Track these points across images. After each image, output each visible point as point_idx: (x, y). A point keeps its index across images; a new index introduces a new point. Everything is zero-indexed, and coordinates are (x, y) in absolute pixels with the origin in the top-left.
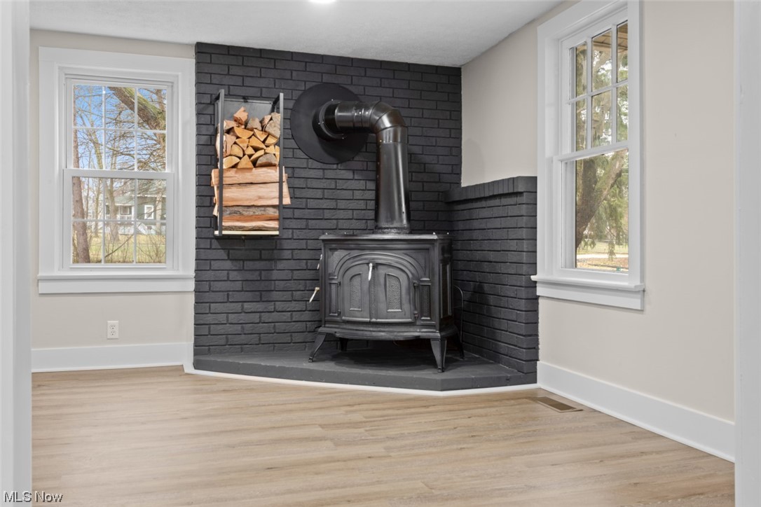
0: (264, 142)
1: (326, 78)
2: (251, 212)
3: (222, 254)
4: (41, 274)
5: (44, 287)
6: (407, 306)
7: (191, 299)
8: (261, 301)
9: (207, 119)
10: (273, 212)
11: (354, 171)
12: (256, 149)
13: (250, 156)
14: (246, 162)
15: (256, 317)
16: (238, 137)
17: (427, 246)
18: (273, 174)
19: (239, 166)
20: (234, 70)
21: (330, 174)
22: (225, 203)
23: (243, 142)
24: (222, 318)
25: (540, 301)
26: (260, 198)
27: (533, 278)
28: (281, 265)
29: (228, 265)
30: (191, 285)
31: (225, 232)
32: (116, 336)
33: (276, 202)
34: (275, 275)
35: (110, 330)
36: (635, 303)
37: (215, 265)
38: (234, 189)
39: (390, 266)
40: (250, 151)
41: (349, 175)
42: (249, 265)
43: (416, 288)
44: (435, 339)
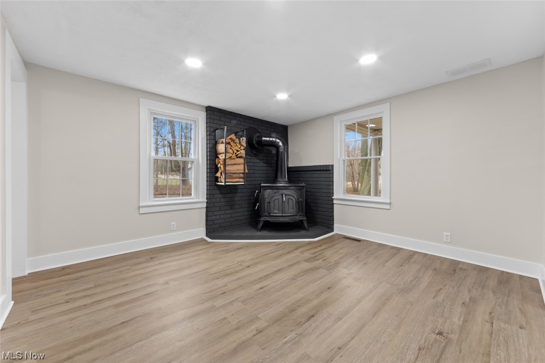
0: (240, 148)
1: (251, 125)
2: (235, 176)
3: (218, 192)
4: (141, 204)
5: (142, 211)
6: (295, 209)
7: (204, 210)
8: (231, 209)
9: (212, 137)
10: (242, 175)
11: (260, 160)
12: (238, 151)
13: (236, 153)
14: (234, 156)
15: (229, 215)
16: (231, 146)
17: (301, 188)
18: (242, 161)
19: (232, 157)
20: (222, 119)
21: (252, 161)
22: (227, 172)
23: (234, 148)
24: (218, 217)
25: (334, 205)
26: (238, 170)
27: (333, 197)
28: (238, 195)
29: (220, 196)
30: (205, 205)
31: (227, 184)
32: (175, 229)
33: (243, 172)
34: (236, 199)
35: (172, 227)
36: (388, 207)
37: (216, 196)
38: (229, 166)
39: (290, 195)
40: (235, 152)
41: (258, 161)
42: (227, 195)
43: (298, 203)
44: (305, 220)
